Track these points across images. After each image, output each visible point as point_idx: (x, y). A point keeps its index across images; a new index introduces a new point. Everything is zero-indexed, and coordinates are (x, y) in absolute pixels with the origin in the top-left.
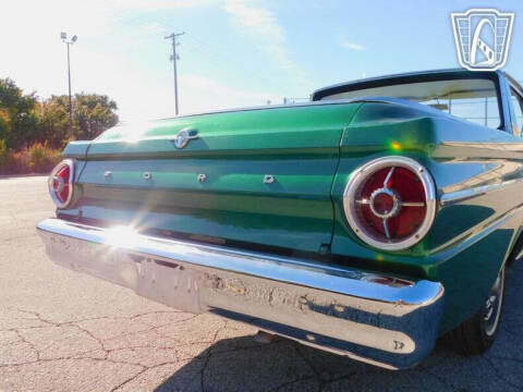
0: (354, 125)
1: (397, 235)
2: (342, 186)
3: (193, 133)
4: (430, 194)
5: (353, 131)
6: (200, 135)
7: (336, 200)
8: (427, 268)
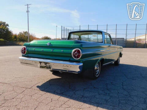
0: (73, 44)
1: (78, 58)
2: (72, 52)
3: (50, 43)
4: (81, 53)
5: (73, 45)
6: (51, 44)
7: (71, 54)
8: (81, 61)
